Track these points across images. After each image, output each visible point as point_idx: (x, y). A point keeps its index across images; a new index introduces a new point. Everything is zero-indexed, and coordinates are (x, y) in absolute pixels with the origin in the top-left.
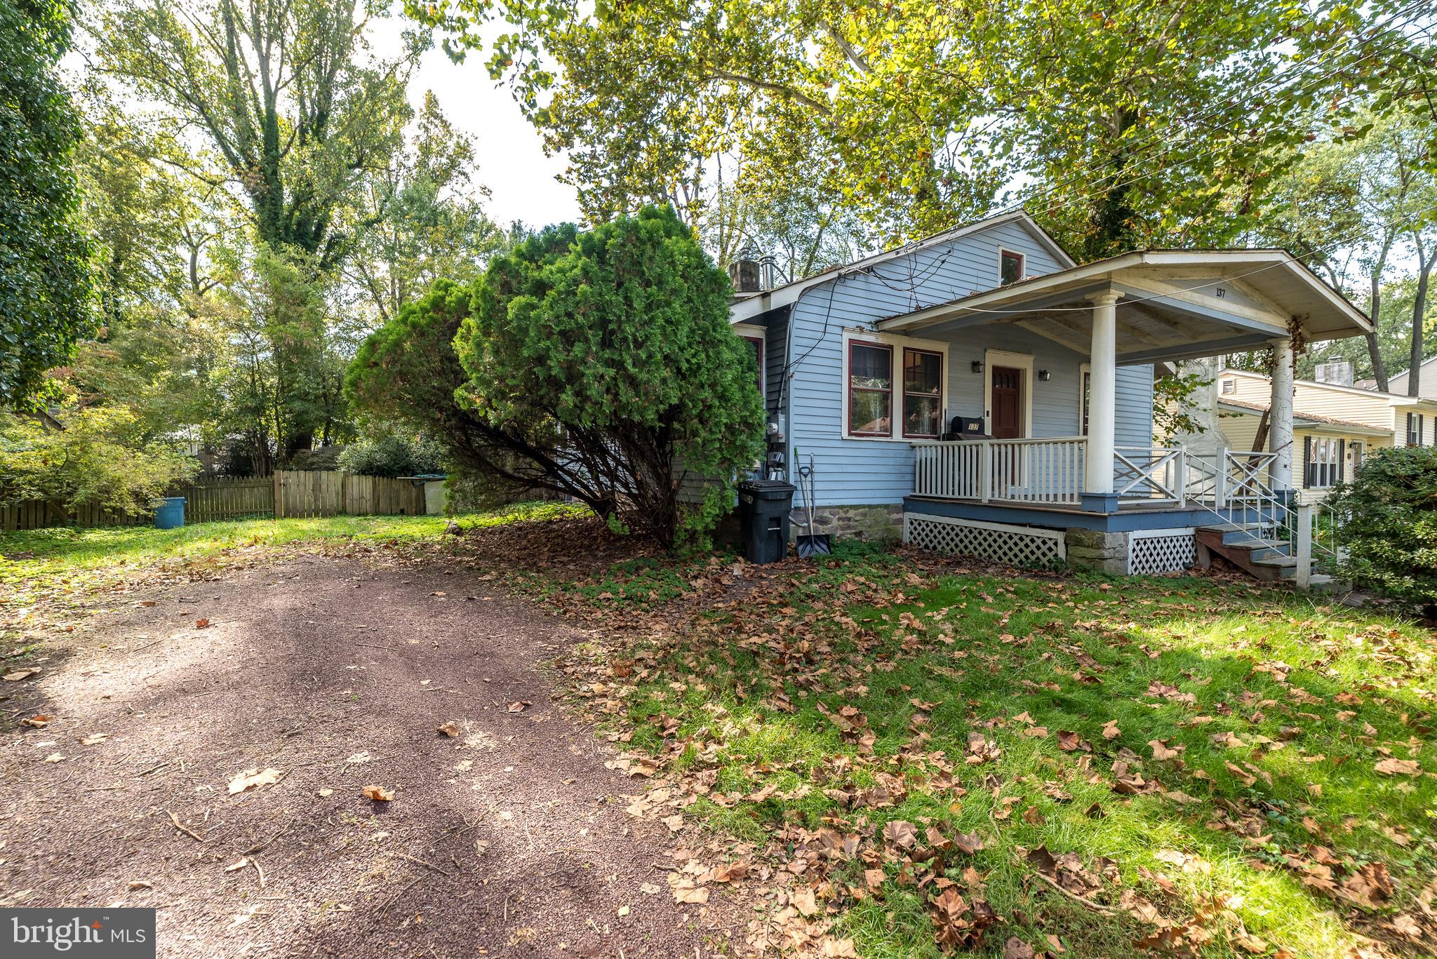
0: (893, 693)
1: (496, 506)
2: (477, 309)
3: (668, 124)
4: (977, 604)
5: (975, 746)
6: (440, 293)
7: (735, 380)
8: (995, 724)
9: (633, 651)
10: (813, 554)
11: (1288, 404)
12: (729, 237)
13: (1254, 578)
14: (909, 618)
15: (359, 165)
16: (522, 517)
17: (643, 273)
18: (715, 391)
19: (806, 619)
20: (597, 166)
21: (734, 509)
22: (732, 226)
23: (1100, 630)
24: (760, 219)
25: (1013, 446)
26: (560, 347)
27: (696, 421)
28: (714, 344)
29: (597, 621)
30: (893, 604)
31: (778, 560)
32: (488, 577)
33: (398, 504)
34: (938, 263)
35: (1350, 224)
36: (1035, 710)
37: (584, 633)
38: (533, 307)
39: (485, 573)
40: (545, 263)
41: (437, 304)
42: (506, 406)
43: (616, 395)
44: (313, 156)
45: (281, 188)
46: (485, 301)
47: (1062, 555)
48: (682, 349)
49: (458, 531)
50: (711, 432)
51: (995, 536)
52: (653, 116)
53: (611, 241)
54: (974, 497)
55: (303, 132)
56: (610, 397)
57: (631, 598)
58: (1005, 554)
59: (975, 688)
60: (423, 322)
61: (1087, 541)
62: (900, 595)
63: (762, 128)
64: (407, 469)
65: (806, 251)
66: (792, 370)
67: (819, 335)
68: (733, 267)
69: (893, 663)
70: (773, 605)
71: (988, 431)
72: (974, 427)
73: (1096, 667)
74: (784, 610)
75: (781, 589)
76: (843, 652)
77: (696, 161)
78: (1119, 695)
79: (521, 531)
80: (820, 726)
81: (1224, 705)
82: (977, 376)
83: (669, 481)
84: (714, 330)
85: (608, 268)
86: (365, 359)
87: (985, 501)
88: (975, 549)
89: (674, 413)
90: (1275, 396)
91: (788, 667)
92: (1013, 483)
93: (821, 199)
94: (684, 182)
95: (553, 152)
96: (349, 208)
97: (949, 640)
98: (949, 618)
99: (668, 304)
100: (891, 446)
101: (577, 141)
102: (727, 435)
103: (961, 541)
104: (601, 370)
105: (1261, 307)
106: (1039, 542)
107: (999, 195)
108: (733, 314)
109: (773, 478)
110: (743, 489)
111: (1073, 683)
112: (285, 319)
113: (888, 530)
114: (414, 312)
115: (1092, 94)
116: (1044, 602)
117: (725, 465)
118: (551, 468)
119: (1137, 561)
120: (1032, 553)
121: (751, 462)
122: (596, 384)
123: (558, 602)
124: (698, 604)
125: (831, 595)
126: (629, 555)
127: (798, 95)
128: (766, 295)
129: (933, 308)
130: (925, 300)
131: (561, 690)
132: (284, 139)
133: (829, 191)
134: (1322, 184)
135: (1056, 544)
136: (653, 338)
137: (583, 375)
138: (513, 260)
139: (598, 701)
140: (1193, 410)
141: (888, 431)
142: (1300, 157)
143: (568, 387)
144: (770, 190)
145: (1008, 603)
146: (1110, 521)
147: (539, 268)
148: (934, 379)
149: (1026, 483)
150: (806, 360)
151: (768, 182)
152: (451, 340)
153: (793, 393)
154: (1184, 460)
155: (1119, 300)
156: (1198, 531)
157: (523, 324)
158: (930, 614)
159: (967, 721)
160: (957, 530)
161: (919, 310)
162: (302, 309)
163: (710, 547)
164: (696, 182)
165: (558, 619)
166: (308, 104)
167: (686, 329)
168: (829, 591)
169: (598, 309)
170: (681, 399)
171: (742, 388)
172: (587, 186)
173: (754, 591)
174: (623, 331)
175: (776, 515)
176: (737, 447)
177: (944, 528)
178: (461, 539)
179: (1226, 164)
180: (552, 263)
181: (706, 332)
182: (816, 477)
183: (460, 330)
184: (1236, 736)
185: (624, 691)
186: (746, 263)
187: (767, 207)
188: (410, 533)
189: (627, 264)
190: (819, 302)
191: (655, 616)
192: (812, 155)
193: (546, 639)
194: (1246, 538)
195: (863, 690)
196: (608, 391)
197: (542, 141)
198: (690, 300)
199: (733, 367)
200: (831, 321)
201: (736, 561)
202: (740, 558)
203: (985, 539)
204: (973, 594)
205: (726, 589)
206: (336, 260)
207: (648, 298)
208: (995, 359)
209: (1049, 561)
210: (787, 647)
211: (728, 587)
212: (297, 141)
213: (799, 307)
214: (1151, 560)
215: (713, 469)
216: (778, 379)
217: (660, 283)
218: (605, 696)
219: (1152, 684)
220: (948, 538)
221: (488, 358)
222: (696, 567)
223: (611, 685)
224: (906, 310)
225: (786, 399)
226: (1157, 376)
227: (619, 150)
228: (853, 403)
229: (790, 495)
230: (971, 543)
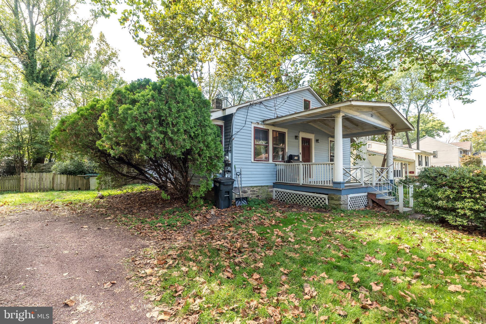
0: (273, 266)
1: (119, 186)
2: (107, 109)
3: (190, 50)
4: (301, 224)
5: (306, 291)
6: (94, 103)
7: (212, 140)
8: (313, 279)
9: (168, 251)
10: (241, 204)
11: (391, 152)
12: (212, 91)
13: (386, 210)
14: (277, 231)
15: (70, 55)
16: (130, 191)
17: (176, 98)
18: (204, 144)
19: (239, 232)
20: (164, 62)
21: (212, 188)
22: (213, 87)
23: (345, 233)
24: (223, 85)
25: (310, 165)
26: (141, 125)
27: (197, 155)
28: (205, 126)
29: (154, 237)
30: (271, 225)
31: (228, 207)
32: (109, 218)
33: (78, 186)
34: (284, 102)
35: (399, 98)
36: (327, 271)
37: (147, 243)
38: (130, 109)
39: (109, 216)
40: (137, 93)
41: (93, 108)
42: (119, 148)
43: (165, 145)
44: (50, 51)
45: (36, 62)
46: (110, 106)
47: (327, 203)
48: (192, 128)
49: (102, 197)
50: (203, 159)
51: (305, 196)
52: (185, 46)
53: (164, 85)
54: (297, 183)
55: (47, 41)
56: (162, 146)
57: (169, 226)
58: (308, 203)
59: (304, 262)
60: (86, 114)
61: (335, 198)
62: (273, 221)
63: (224, 55)
64: (82, 172)
65: (239, 97)
66: (233, 137)
67: (243, 125)
68: (213, 100)
69: (272, 251)
70: (226, 227)
71: (301, 160)
72: (296, 158)
73: (346, 249)
74: (230, 229)
75: (229, 220)
76: (253, 247)
77: (200, 63)
78: (356, 262)
79: (128, 197)
80: (244, 284)
81: (392, 264)
82: (297, 141)
83: (187, 178)
84: (204, 121)
85: (162, 96)
86: (59, 128)
87: (301, 184)
88: (298, 201)
89: (189, 152)
90: (387, 149)
91: (231, 255)
92: (310, 177)
93: (243, 80)
94: (196, 70)
95: (147, 56)
96: (65, 71)
97: (292, 240)
98: (292, 231)
99: (186, 111)
100: (269, 165)
101: (156, 53)
102: (209, 160)
103: (293, 198)
104: (158, 135)
105: (383, 121)
106: (319, 199)
107: (301, 82)
108: (212, 116)
109: (227, 177)
110: (216, 181)
111: (339, 257)
112: (33, 112)
113: (268, 195)
114: (83, 110)
115: (331, 51)
116: (323, 222)
117: (209, 172)
118: (142, 172)
119: (351, 205)
120: (317, 202)
121: (218, 171)
122: (156, 141)
123: (138, 229)
124: (197, 227)
125: (248, 222)
126: (171, 206)
127: (236, 44)
128: (224, 110)
129: (282, 117)
130: (280, 114)
131: (132, 273)
132: (38, 43)
133: (246, 77)
134: (391, 86)
135: (325, 199)
136: (180, 123)
137: (150, 136)
138: (124, 91)
139: (149, 278)
140: (361, 153)
141: (267, 159)
142: (392, 75)
143: (144, 141)
144: (226, 76)
145: (312, 223)
146: (342, 191)
147: (134, 94)
148: (283, 141)
149: (314, 178)
150: (239, 133)
151: (226, 73)
152: (96, 121)
153: (234, 145)
154: (363, 170)
155: (343, 116)
156: (368, 194)
157: (126, 116)
158: (284, 229)
159: (303, 278)
160: (292, 194)
161: (278, 117)
162: (42, 108)
163: (202, 203)
164: (200, 71)
165: (137, 236)
166: (49, 31)
167: (193, 121)
168: (247, 219)
169: (157, 111)
170: (191, 147)
171: (215, 143)
172: (160, 69)
173: (219, 220)
174: (167, 120)
175: (228, 190)
176: (213, 165)
177: (287, 194)
178: (102, 201)
179: (371, 75)
180: (139, 93)
181: (201, 122)
182: (242, 176)
183: (100, 117)
184: (399, 278)
185: (161, 272)
186: (217, 99)
187: (226, 82)
188: (80, 198)
189: (170, 95)
190: (243, 113)
191: (179, 233)
192: (241, 65)
193: (130, 247)
194: (382, 196)
195: (261, 265)
196: (161, 144)
197: (143, 52)
198: (195, 110)
199: (212, 135)
200: (247, 120)
201: (212, 208)
202: (214, 207)
203: (301, 198)
204: (299, 220)
205: (208, 220)
206: (59, 91)
207: (178, 108)
208: (302, 135)
209: (323, 205)
210: (231, 246)
211: (209, 219)
212: (44, 45)
213: (236, 114)
214: (355, 204)
215: (204, 173)
216: (228, 140)
217: (183, 103)
218: (152, 275)
219: (366, 256)
220: (289, 197)
221: (111, 129)
222: (197, 211)
223: (156, 269)
224: (273, 117)
225: (231, 147)
226: (351, 142)
227: (172, 57)
228: (255, 149)
229: (233, 183)
230: (296, 199)
